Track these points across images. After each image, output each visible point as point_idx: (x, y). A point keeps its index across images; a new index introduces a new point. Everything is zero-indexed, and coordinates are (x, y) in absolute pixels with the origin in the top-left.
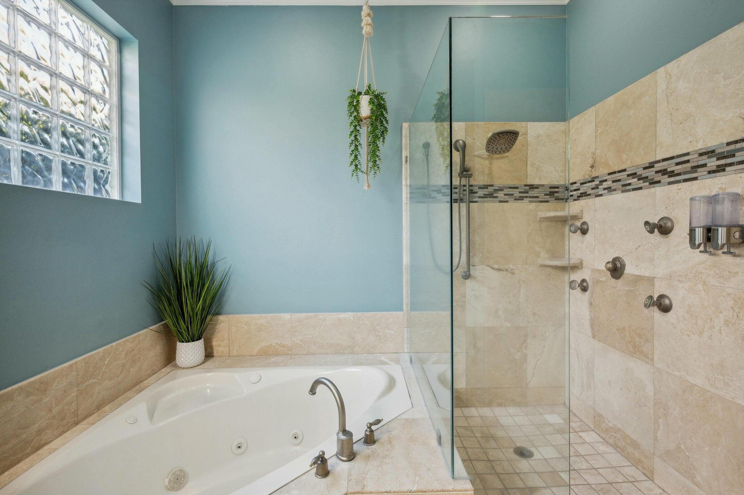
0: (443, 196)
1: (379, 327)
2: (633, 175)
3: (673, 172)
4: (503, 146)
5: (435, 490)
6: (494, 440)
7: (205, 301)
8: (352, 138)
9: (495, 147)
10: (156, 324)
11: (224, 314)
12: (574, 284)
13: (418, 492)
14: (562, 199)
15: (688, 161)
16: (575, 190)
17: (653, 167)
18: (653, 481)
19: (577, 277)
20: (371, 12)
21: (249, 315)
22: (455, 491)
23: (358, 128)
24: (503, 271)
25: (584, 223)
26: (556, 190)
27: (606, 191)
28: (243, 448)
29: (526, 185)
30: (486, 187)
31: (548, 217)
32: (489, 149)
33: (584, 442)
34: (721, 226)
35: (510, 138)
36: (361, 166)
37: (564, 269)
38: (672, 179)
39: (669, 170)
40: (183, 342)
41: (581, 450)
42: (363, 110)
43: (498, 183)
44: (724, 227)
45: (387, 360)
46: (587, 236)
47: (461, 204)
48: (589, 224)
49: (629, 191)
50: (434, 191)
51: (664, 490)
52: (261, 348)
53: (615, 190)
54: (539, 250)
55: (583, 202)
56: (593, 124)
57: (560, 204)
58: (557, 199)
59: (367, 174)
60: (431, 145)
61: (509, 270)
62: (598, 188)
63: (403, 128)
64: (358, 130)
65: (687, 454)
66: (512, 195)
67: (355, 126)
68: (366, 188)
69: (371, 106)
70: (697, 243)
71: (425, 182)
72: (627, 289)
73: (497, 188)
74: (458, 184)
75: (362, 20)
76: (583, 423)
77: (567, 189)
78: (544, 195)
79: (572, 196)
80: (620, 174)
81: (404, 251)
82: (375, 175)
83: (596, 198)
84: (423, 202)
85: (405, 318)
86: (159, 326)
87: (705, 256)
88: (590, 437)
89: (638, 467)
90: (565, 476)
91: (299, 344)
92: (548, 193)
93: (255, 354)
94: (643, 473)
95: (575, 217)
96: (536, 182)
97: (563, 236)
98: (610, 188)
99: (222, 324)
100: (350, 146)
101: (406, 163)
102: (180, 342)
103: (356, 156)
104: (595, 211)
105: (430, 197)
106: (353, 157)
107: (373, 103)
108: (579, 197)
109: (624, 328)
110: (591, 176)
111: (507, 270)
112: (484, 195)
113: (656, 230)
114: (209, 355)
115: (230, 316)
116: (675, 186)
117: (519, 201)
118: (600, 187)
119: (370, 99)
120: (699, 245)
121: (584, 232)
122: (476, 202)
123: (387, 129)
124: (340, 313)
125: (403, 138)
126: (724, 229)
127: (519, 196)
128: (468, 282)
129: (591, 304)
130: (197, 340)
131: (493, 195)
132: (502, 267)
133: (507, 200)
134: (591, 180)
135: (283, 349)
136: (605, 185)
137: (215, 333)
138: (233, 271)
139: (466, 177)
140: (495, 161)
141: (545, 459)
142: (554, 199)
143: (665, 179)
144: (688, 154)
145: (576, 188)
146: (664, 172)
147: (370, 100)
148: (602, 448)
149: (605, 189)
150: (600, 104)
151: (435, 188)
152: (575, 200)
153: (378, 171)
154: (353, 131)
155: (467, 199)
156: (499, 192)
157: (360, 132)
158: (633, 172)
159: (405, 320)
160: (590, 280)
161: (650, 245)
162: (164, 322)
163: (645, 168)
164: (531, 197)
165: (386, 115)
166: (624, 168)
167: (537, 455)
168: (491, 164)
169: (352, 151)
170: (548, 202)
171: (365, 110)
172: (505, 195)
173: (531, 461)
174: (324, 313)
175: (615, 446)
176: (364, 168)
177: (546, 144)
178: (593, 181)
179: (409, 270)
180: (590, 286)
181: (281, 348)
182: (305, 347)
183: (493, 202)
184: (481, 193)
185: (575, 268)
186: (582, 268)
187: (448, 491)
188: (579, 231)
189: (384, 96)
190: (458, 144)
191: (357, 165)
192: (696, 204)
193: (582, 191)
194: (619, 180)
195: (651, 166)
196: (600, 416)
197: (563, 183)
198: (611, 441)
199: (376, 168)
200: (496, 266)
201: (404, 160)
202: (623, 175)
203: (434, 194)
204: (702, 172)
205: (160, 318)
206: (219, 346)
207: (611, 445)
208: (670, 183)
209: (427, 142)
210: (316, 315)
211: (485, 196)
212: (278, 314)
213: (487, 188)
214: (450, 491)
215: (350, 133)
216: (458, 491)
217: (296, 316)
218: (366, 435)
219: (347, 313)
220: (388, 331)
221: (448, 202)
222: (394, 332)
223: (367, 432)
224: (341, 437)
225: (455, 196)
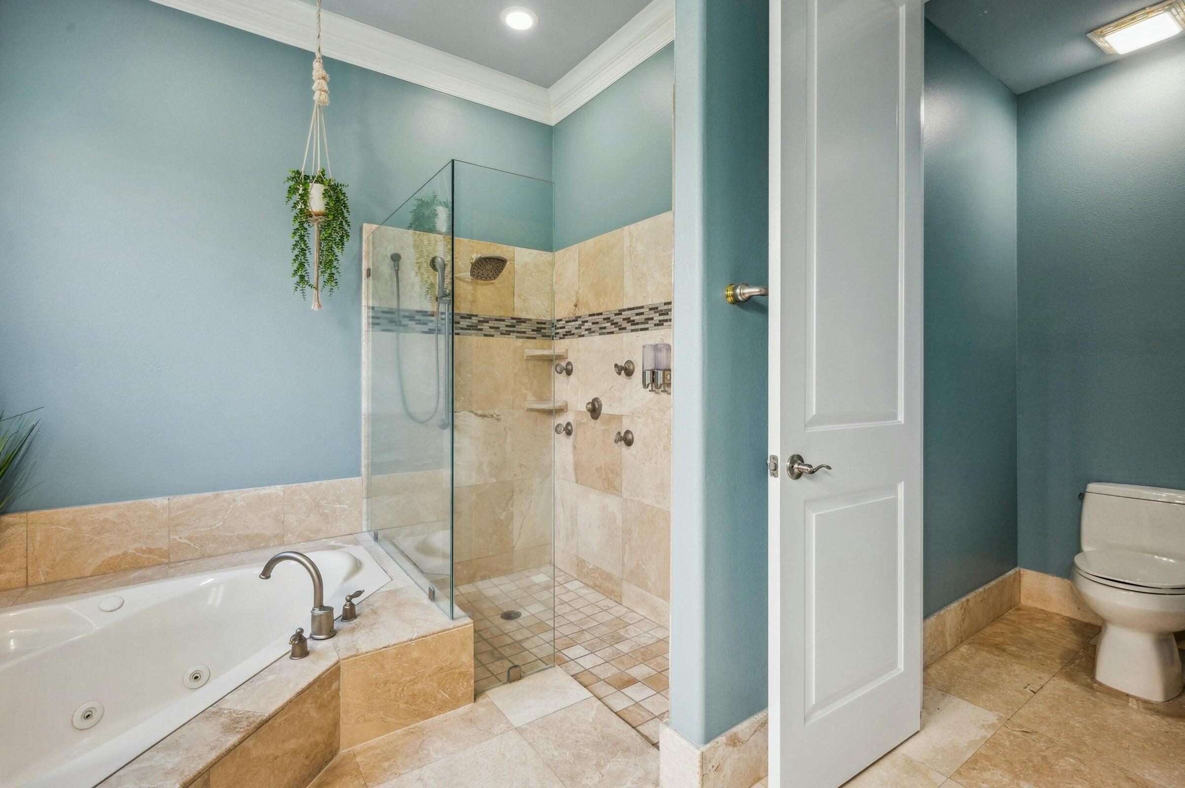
0: (417, 324)
1: (325, 502)
2: (607, 319)
3: (634, 321)
4: (489, 272)
5: (436, 631)
6: (480, 612)
8: (297, 238)
9: (481, 272)
12: (560, 428)
13: (419, 638)
14: (549, 336)
15: (643, 314)
16: (561, 328)
17: (621, 314)
18: (621, 605)
19: (562, 420)
22: (456, 627)
23: (306, 225)
24: (488, 417)
25: (569, 363)
26: (543, 326)
27: (587, 332)
28: (96, 716)
29: (512, 318)
30: (470, 316)
31: (534, 356)
32: (474, 273)
33: (568, 591)
34: (659, 370)
35: (498, 264)
36: (308, 278)
37: (550, 413)
38: (634, 327)
39: (631, 319)
41: (565, 598)
42: (314, 202)
43: (483, 313)
44: (661, 370)
45: (339, 544)
46: (572, 377)
47: (439, 335)
48: (573, 364)
49: (604, 334)
50: (404, 317)
51: (629, 608)
52: (103, 562)
53: (594, 332)
54: (526, 392)
55: (567, 341)
56: (577, 262)
57: (547, 342)
58: (544, 336)
59: (317, 289)
60: (402, 257)
61: (495, 415)
62: (580, 328)
63: (364, 230)
64: (306, 229)
65: (643, 567)
66: (498, 328)
67: (301, 223)
68: (315, 307)
69: (325, 200)
70: (647, 383)
71: (394, 305)
72: (603, 428)
73: (482, 319)
74: (434, 310)
75: (313, 82)
76: (567, 575)
77: (553, 325)
78: (531, 330)
79: (558, 333)
80: (597, 317)
81: (364, 394)
82: (331, 293)
83: (579, 338)
84: (391, 331)
85: (364, 486)
87: (653, 394)
88: (575, 585)
89: (612, 597)
90: (551, 623)
91: (185, 543)
92: (535, 328)
93: (88, 574)
94: (615, 601)
95: (560, 357)
96: (523, 315)
97: (550, 376)
98: (590, 329)
100: (294, 249)
101: (367, 277)
103: (302, 264)
104: (579, 351)
105: (400, 324)
106: (297, 264)
107: (330, 197)
108: (564, 335)
109: (601, 467)
110: (575, 315)
111: (492, 416)
112: (467, 326)
113: (623, 372)
115: (31, 513)
116: (635, 333)
117: (506, 336)
118: (582, 327)
119: (325, 190)
120: (648, 385)
121: (569, 372)
122: (461, 334)
123: (349, 233)
124: (261, 488)
125: (364, 243)
126: (662, 372)
127: (506, 331)
129: (575, 448)
131: (477, 326)
132: (487, 413)
133: (492, 333)
134: (574, 319)
135: (152, 556)
136: (587, 326)
138: (39, 433)
139: (445, 303)
140: (479, 287)
141: (533, 615)
142: (540, 336)
143: (629, 327)
144: (642, 307)
145: (561, 326)
146: (628, 320)
147: (324, 192)
148: (584, 591)
149: (586, 330)
150: (583, 243)
151: (407, 314)
152: (561, 338)
153: (335, 289)
154: (297, 229)
155: (447, 330)
156: (484, 324)
157: (308, 232)
158: (608, 316)
159: (364, 488)
160: (574, 422)
161: (619, 386)
163: (616, 315)
164: (518, 332)
165: (346, 214)
166: (601, 312)
167: (524, 614)
168: (475, 289)
169: (297, 256)
170: (535, 338)
171: (317, 202)
172: (491, 328)
173: (519, 620)
174: (233, 491)
175: (595, 587)
176: (313, 281)
177: (534, 274)
178: (576, 320)
179: (370, 420)
180: (574, 429)
181: (147, 556)
182: (196, 547)
183: (477, 335)
184: (464, 323)
185: (560, 411)
186: (567, 410)
187: (449, 630)
188: (564, 371)
189: (344, 190)
190: (435, 262)
191: (303, 276)
192: (646, 349)
193: (567, 330)
194: (597, 323)
195: (619, 313)
196: (583, 561)
197: (550, 319)
198: (591, 583)
199: (333, 284)
200: (480, 412)
201: (364, 273)
202: (599, 319)
203: (405, 321)
204: (650, 324)
207: (591, 587)
208: (633, 331)
209: (396, 254)
210: (215, 495)
211: (470, 328)
212: (142, 501)
213: (470, 318)
214: (452, 629)
215: (294, 231)
216: (459, 627)
217: (179, 500)
218: (344, 609)
219: (272, 487)
220: (339, 506)
221: (424, 332)
222: (347, 506)
223: (345, 605)
224: (318, 612)
225: (431, 326)
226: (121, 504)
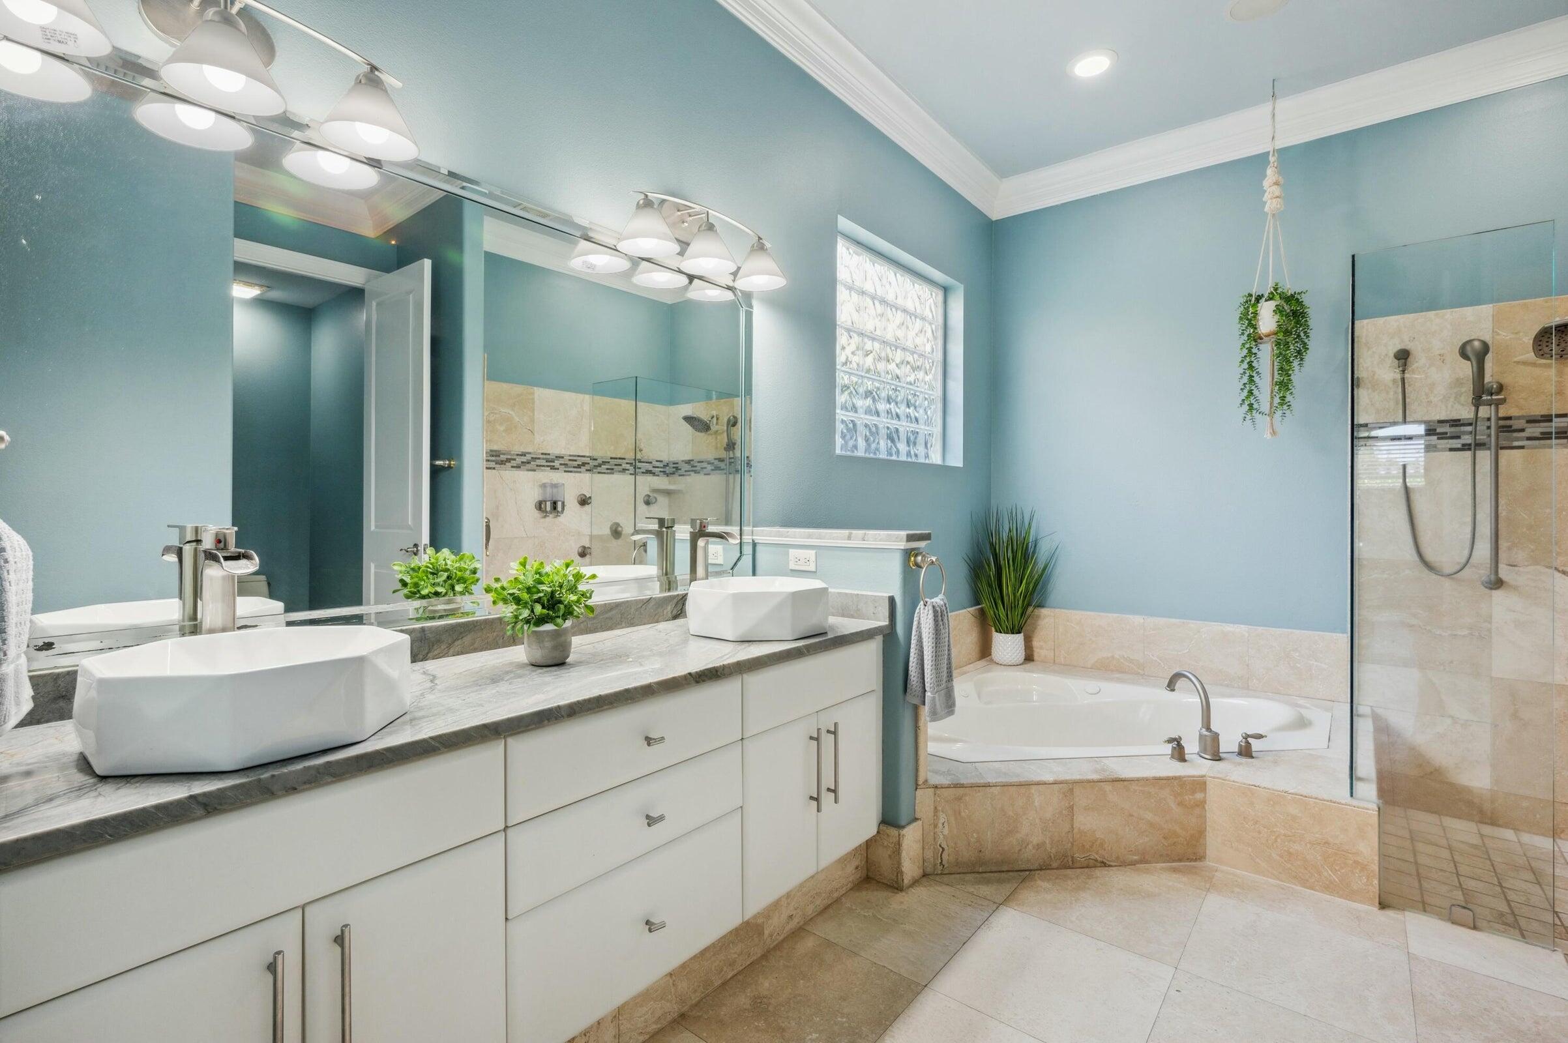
0: (1438, 439)
1: (1298, 654)
5: (1321, 798)
7: (1028, 584)
8: (1246, 366)
10: (971, 607)
11: (1048, 607)
13: (1296, 794)
20: (1280, 177)
21: (1083, 612)
22: (1350, 806)
23: (1255, 350)
30: (1547, 418)
32: (1540, 350)
36: (1259, 405)
40: (1001, 632)
42: (1264, 323)
52: (1098, 659)
59: (1270, 415)
60: (1414, 352)
64: (1255, 354)
67: (1250, 349)
68: (1267, 436)
69: (1277, 317)
74: (1472, 417)
82: (1284, 418)
86: (975, 609)
91: (1157, 661)
93: (1089, 666)
99: (1046, 620)
100: (1241, 378)
102: (997, 631)
103: (1251, 392)
106: (1245, 393)
107: (1282, 310)
112: (1542, 433)
114: (1029, 658)
115: (1057, 610)
119: (1277, 305)
122: (1522, 447)
123: (1308, 345)
124: (1226, 624)
128: (1497, 594)
130: (1017, 633)
135: (1131, 665)
137: (1036, 631)
139: (1490, 405)
147: (1275, 307)
153: (1288, 412)
154: (1245, 356)
157: (1258, 356)
162: (980, 606)
165: (1305, 325)
169: (1245, 384)
171: (1267, 320)
176: (1265, 406)
181: (1127, 664)
182: (1166, 666)
184: (1535, 431)
187: (1338, 804)
189: (1302, 298)
190: (1468, 348)
191: (1253, 404)
199: (1285, 407)
205: (977, 601)
206: (1041, 648)
209: (1403, 349)
210: (1184, 623)
213: (1551, 421)
214: (1343, 804)
215: (1241, 359)
216: (1354, 807)
217: (1152, 621)
218: (1240, 746)
219: (1236, 626)
220: (1315, 663)
221: (1451, 450)
222: (1327, 666)
223: (1241, 741)
224: (1204, 732)
225: (1467, 439)
226: (1110, 615)
